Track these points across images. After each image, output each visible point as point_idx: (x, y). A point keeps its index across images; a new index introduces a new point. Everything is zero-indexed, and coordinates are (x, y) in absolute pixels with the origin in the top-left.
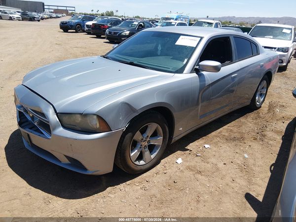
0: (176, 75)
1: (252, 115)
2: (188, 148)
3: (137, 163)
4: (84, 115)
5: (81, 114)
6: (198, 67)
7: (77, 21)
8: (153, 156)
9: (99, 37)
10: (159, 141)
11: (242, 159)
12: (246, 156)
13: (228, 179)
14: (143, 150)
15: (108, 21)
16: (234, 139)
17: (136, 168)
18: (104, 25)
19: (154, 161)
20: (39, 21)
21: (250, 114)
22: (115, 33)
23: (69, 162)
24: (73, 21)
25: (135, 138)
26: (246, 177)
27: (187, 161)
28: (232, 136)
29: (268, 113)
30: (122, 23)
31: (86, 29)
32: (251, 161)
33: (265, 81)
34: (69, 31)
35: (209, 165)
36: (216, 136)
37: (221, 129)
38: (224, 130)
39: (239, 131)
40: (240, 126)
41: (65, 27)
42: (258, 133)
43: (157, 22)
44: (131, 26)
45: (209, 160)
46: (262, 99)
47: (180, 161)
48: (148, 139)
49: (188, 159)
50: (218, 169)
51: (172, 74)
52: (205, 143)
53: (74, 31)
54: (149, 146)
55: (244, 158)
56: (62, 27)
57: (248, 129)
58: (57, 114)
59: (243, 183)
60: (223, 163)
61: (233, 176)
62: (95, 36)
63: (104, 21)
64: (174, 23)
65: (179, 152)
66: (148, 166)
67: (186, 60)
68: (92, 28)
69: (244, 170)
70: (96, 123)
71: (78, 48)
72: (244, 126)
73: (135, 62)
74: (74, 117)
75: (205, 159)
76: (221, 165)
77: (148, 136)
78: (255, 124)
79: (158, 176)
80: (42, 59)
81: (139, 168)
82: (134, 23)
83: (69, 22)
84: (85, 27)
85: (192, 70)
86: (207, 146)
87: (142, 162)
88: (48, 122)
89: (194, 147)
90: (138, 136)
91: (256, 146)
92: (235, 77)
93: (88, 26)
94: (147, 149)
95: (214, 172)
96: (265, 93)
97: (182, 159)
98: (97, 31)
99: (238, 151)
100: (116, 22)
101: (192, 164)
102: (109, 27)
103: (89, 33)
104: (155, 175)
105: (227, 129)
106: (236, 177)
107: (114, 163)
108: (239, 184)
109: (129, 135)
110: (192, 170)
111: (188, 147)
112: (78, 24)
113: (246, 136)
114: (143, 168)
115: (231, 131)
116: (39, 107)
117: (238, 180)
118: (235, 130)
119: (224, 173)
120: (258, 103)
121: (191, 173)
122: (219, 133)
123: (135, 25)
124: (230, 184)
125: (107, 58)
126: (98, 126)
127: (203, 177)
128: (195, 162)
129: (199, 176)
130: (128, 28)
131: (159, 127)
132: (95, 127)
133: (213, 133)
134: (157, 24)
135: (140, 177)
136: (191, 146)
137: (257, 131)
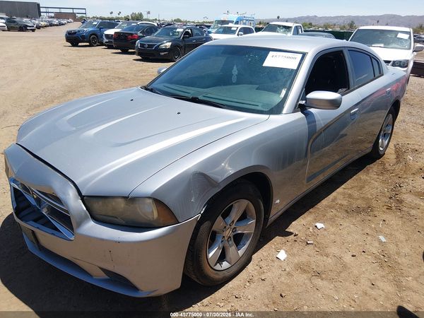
0: (273, 117)
1: (374, 168)
2: (291, 231)
3: (218, 267)
4: (131, 199)
5: (125, 198)
6: (304, 102)
7: (91, 29)
8: (241, 252)
9: (125, 52)
10: (249, 227)
11: (376, 244)
12: (383, 239)
13: (364, 283)
14: (227, 244)
15: (138, 28)
16: (358, 211)
17: (217, 277)
18: (132, 34)
19: (243, 260)
20: (33, 30)
21: (371, 165)
22: (150, 46)
23: (107, 277)
24: (85, 29)
25: (214, 228)
26: (392, 278)
27: (294, 255)
28: (354, 206)
29: (397, 163)
30: (159, 31)
31: (105, 40)
32: (392, 248)
33: (391, 115)
34: (80, 44)
35: (329, 260)
36: (331, 207)
37: (334, 194)
38: (339, 195)
39: (362, 196)
40: (362, 188)
41: (74, 39)
42: (390, 198)
43: (209, 27)
44: (173, 35)
45: (329, 250)
46: (386, 142)
47: (282, 255)
48: (233, 226)
49: (295, 250)
50: (345, 266)
51: (266, 116)
52: (316, 220)
53: (88, 44)
54: (234, 236)
55: (380, 242)
56: (68, 40)
57: (374, 192)
58: (83, 198)
59: (389, 288)
60: (350, 254)
61: (372, 277)
62: (120, 51)
63: (132, 28)
64: (235, 29)
65: (278, 239)
66: (235, 269)
67: (284, 92)
68: (115, 39)
69: (385, 264)
70: (151, 212)
71: (96, 70)
72: (367, 187)
73: (201, 97)
74: (113, 203)
75: (321, 250)
76: (347, 258)
77: (233, 222)
78: (383, 182)
79: (252, 285)
80: (43, 91)
81: (221, 276)
82: (178, 30)
83: (79, 31)
84: (104, 37)
85: (295, 108)
86: (320, 225)
87: (225, 265)
88: (67, 212)
89: (300, 228)
90: (219, 224)
91: (393, 220)
92: (355, 113)
93: (107, 36)
94: (232, 242)
95: (341, 272)
96: (390, 132)
97: (286, 252)
98: (123, 43)
99: (368, 230)
100: (150, 30)
101: (304, 259)
102: (139, 38)
103: (110, 47)
104: (248, 284)
105: (344, 194)
106: (376, 279)
107: (183, 274)
108: (382, 290)
109: (207, 224)
110: (305, 271)
111: (290, 229)
112: (93, 33)
113: (374, 203)
114: (227, 274)
115: (350, 196)
116: (51, 188)
117: (380, 284)
118: (356, 194)
119: (356, 272)
120: (381, 149)
121: (305, 276)
122: (333, 201)
123: (178, 32)
124: (370, 291)
125: (151, 90)
126: (156, 215)
127: (325, 282)
128: (307, 255)
129: (318, 282)
130: (168, 38)
131: (251, 204)
132: (150, 217)
133: (325, 202)
134: (210, 30)
135: (223, 289)
136: (295, 227)
137: (388, 194)
